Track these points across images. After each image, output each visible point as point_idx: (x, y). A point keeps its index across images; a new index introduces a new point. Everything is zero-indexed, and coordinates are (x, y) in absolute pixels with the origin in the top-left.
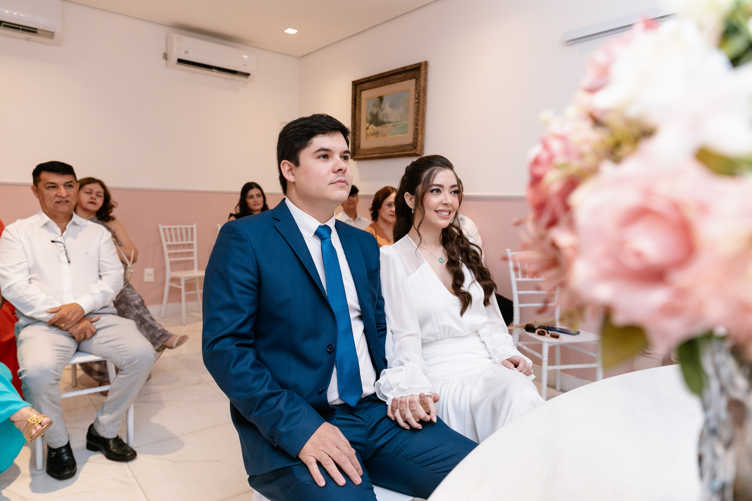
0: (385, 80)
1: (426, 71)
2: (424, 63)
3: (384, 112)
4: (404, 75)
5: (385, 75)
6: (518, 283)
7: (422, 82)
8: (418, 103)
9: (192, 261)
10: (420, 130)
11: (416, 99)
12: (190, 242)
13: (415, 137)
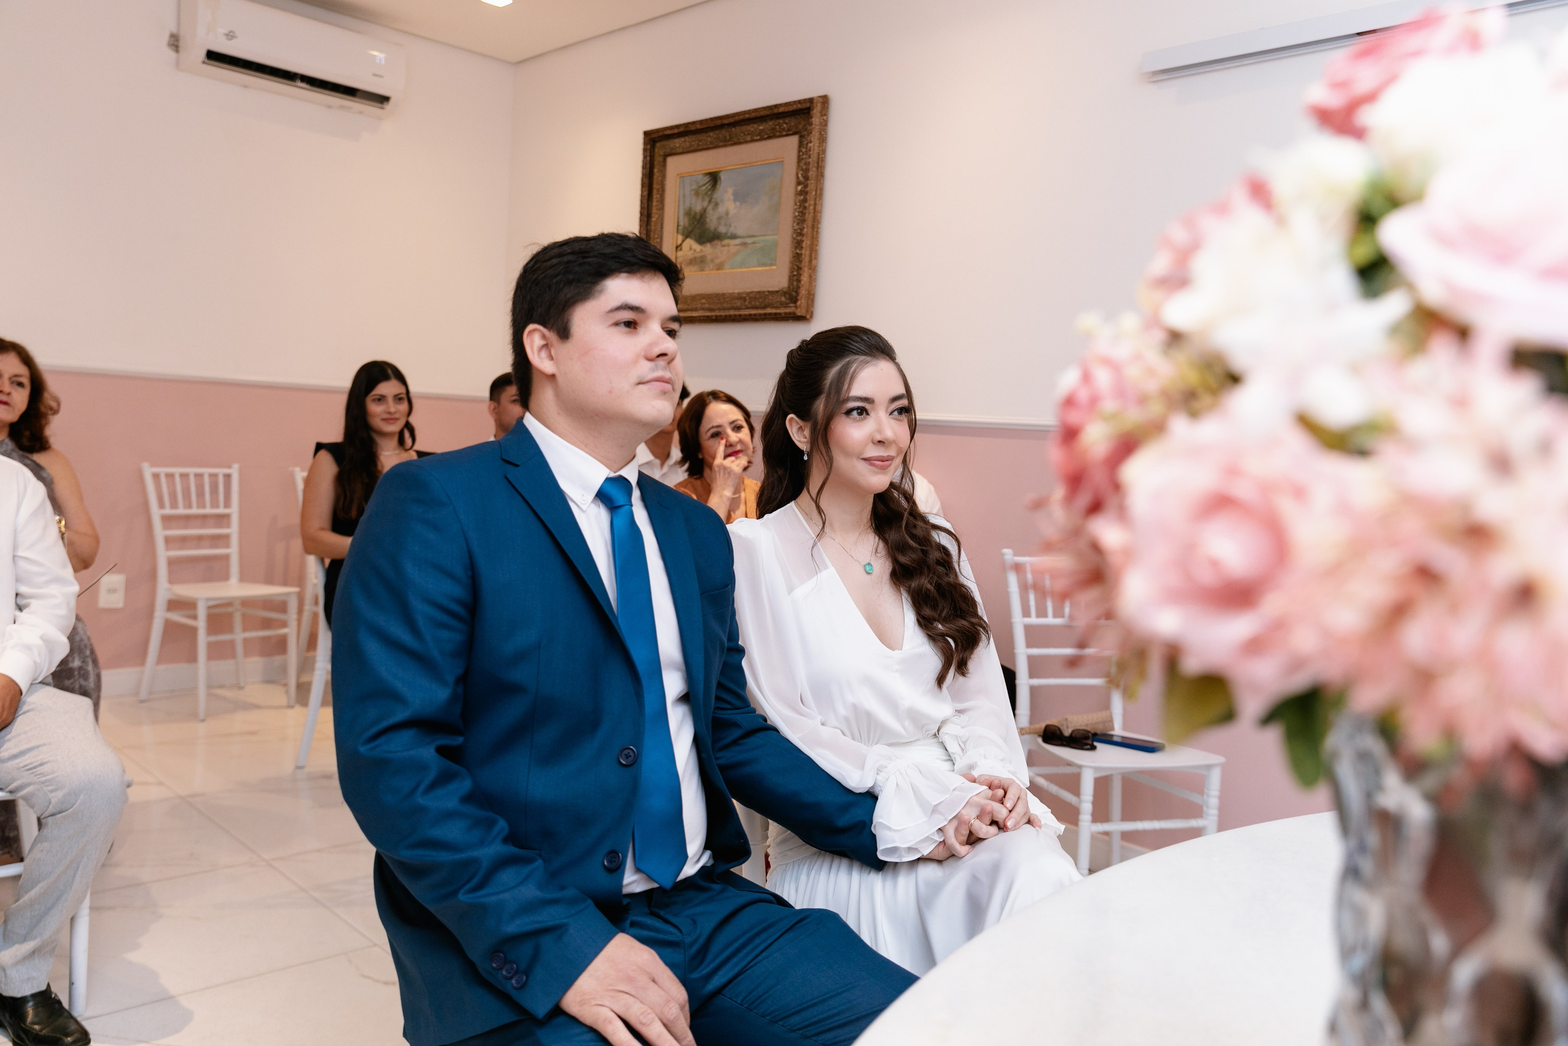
0: (724, 133)
1: (825, 118)
2: (820, 99)
3: (721, 209)
4: (770, 124)
5: (726, 122)
6: (1028, 628)
7: (814, 145)
8: (804, 193)
10: (806, 259)
11: (799, 183)
12: (221, 510)
13: (794, 275)
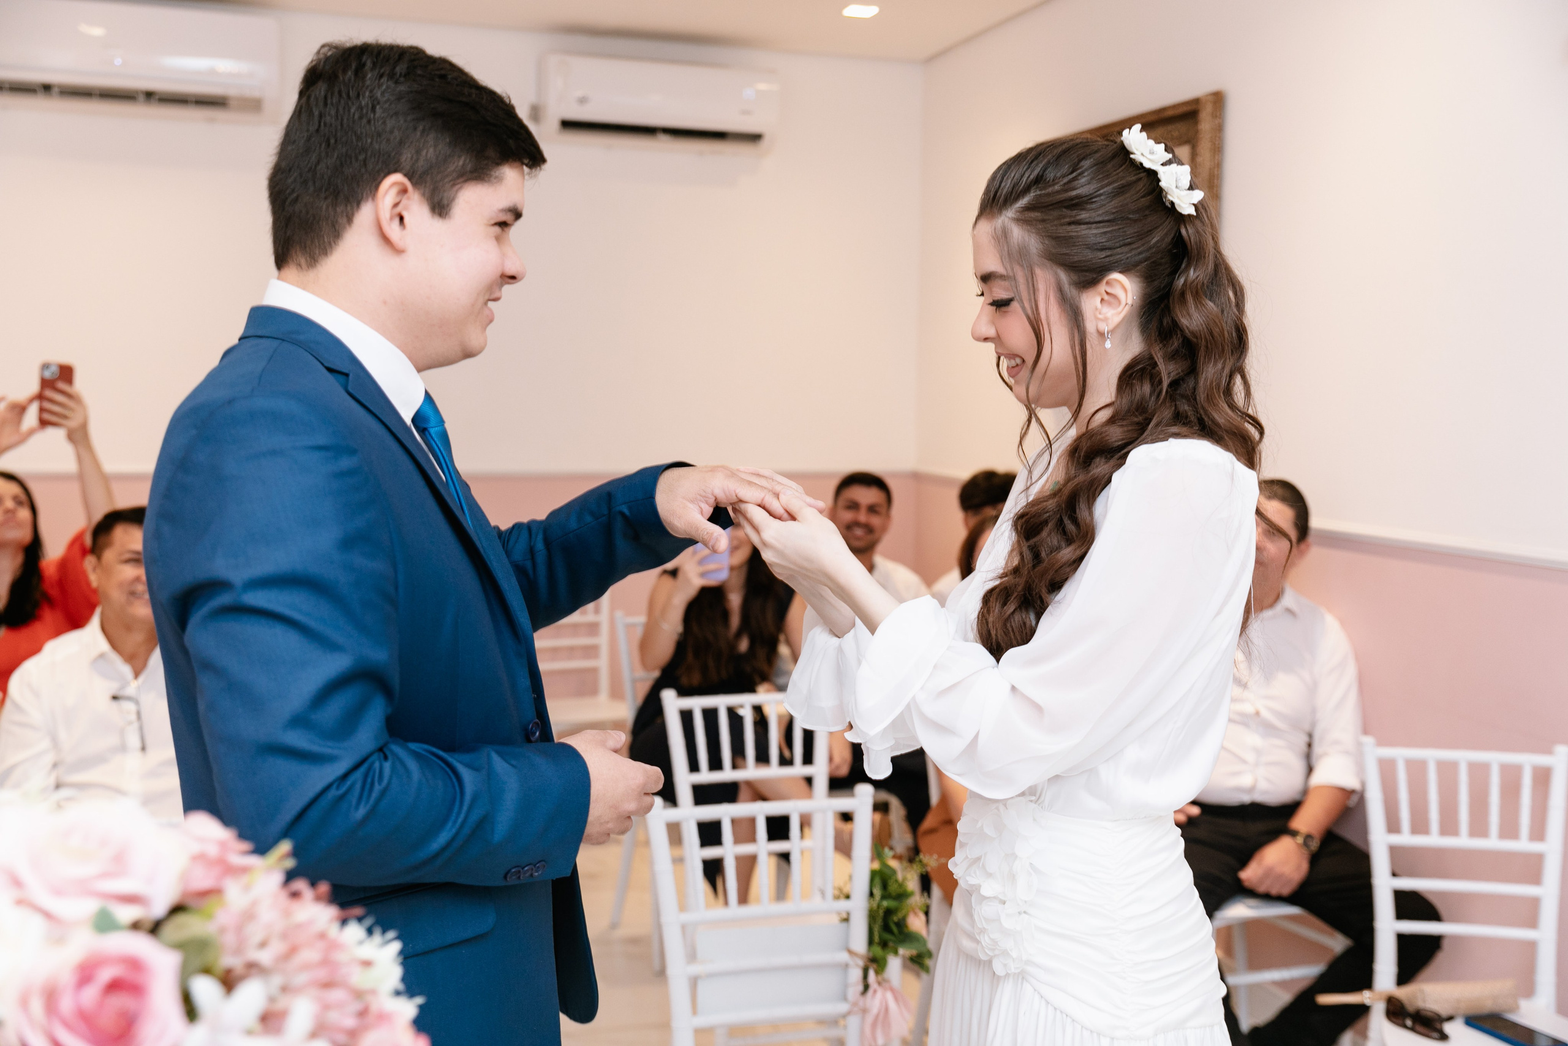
1: (1219, 121)
2: (1211, 98)
4: (1160, 131)
7: (1209, 159)
9: (594, 671)
